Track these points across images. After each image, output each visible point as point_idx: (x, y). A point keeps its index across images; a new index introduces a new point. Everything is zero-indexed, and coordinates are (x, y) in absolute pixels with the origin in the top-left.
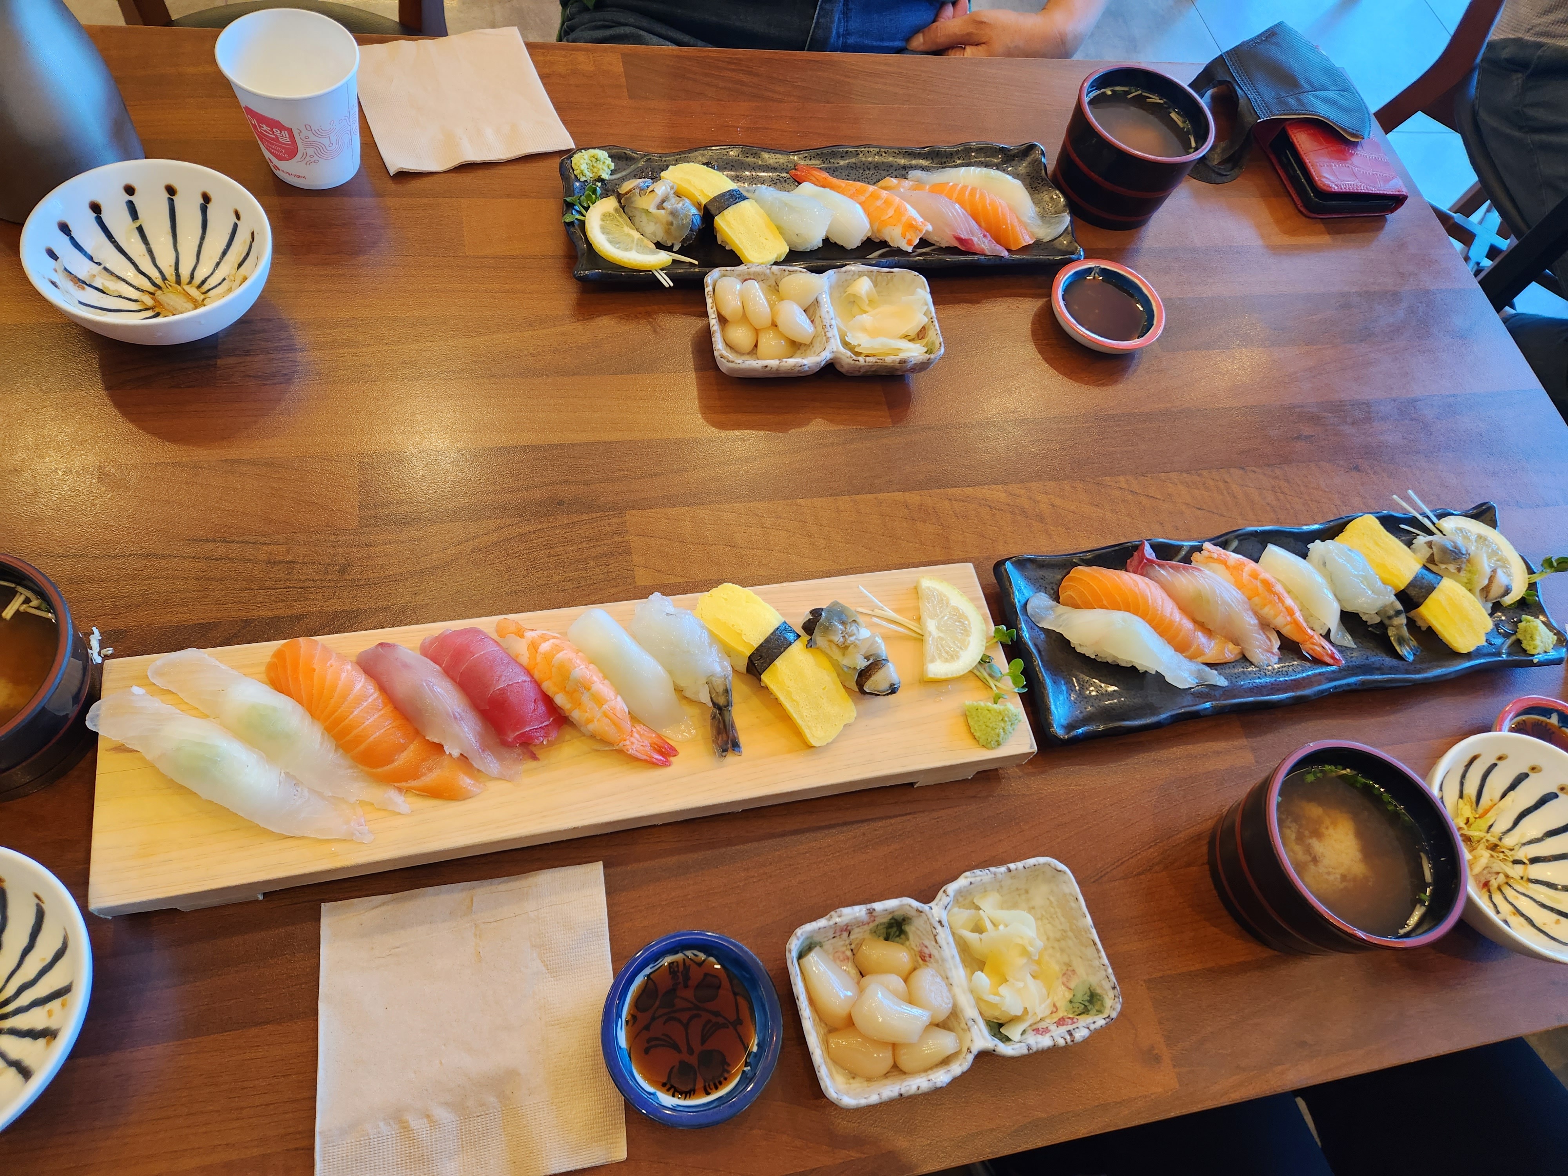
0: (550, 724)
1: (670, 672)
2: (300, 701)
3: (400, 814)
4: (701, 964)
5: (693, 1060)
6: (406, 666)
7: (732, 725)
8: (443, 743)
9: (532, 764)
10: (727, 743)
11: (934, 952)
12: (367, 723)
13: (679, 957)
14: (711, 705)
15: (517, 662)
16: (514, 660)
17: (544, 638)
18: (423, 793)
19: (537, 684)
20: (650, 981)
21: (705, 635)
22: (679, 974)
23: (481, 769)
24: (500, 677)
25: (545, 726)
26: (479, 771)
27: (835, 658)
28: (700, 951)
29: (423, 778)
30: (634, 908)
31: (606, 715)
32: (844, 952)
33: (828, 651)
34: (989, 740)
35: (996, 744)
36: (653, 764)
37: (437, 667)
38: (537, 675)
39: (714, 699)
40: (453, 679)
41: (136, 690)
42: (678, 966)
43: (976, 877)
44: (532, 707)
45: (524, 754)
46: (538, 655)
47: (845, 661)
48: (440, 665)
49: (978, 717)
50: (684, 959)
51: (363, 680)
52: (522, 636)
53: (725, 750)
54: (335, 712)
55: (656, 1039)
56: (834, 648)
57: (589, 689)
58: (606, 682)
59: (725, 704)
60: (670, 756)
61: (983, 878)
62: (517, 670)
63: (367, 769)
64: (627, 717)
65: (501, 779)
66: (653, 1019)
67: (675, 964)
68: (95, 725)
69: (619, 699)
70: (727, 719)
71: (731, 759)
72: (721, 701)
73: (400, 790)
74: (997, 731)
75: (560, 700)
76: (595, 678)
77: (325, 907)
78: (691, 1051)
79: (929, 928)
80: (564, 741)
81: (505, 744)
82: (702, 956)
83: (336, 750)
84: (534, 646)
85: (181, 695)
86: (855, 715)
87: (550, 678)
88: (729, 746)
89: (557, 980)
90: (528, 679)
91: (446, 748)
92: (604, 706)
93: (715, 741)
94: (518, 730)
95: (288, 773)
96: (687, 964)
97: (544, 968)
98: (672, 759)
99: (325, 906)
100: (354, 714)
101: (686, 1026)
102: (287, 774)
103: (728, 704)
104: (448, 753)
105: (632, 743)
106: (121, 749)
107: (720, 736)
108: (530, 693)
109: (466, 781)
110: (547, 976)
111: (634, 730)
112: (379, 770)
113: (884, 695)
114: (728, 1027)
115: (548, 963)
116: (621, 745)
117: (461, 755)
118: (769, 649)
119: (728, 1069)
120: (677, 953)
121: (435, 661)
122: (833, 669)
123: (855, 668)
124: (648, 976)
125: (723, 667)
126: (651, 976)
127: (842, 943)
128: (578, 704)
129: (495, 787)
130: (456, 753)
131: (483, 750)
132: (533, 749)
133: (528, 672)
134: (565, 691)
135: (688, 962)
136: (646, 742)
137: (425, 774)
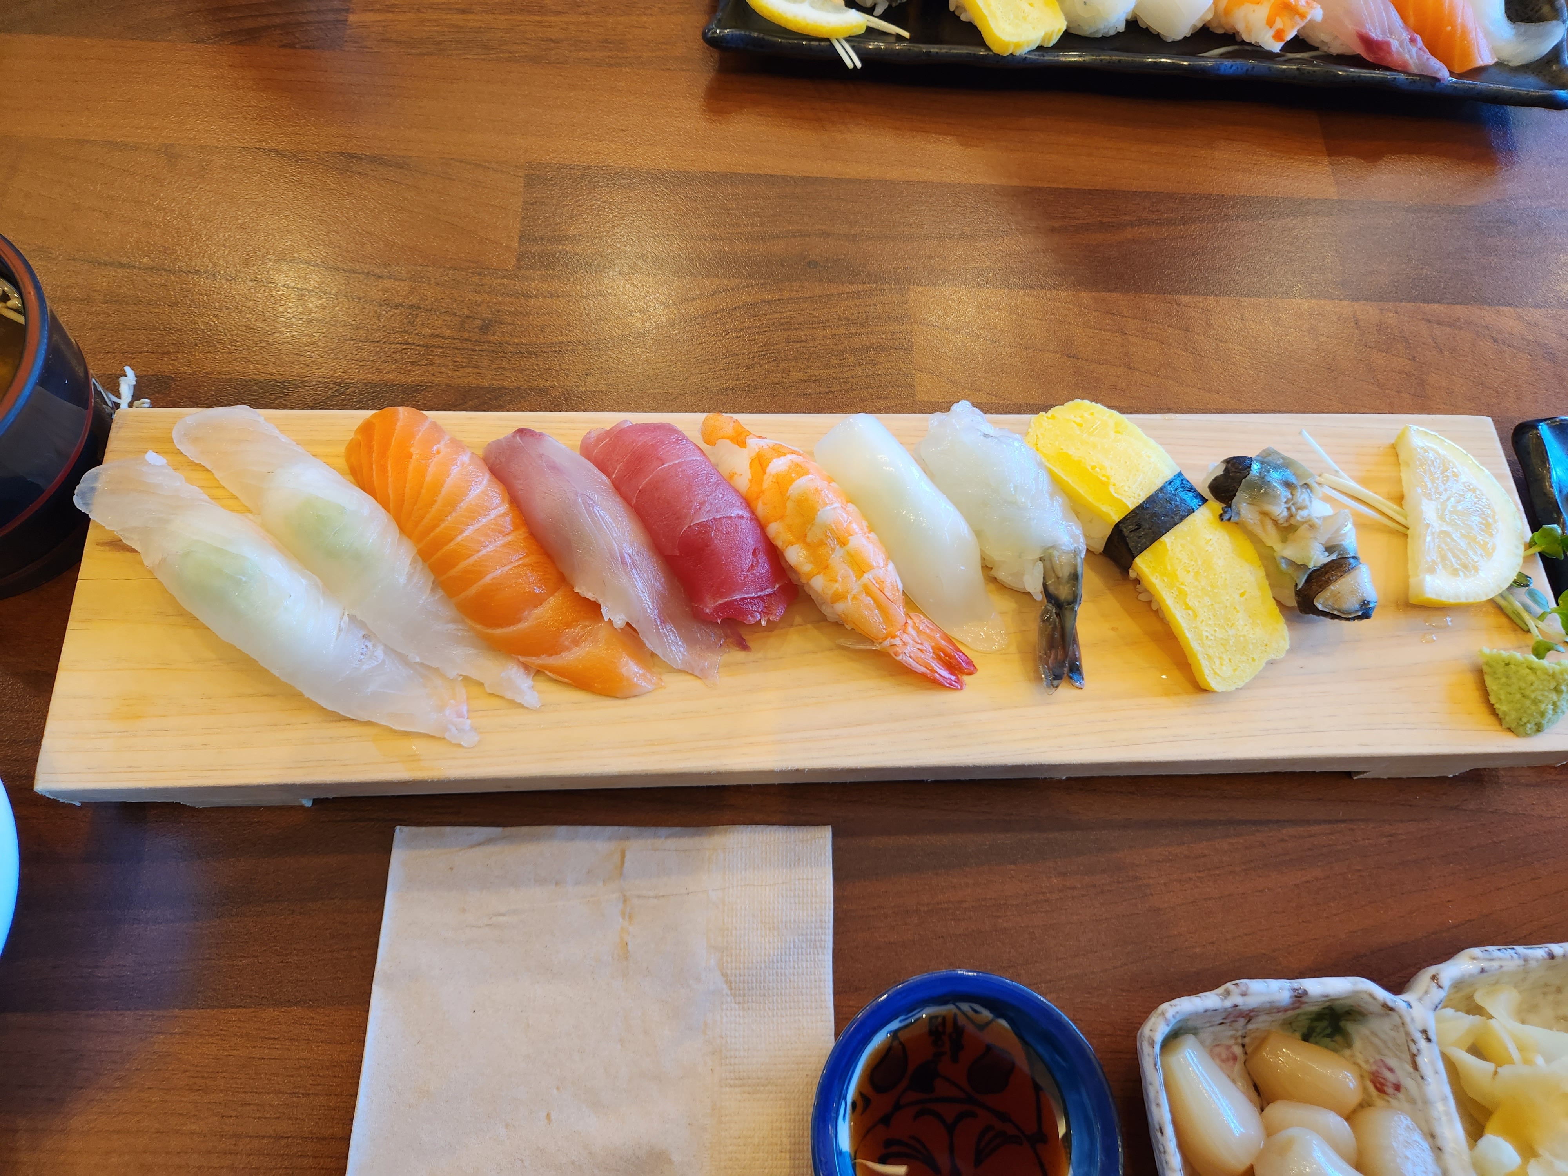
0: (774, 594)
1: (978, 534)
2: (385, 504)
3: (522, 706)
6: (554, 468)
7: (1074, 637)
8: (600, 601)
9: (739, 655)
10: (1062, 665)
11: (1408, 1083)
12: (484, 552)
14: (1039, 596)
15: (730, 485)
16: (726, 482)
17: (779, 451)
18: (559, 678)
19: (761, 526)
21: (1044, 478)
23: (658, 652)
24: (702, 504)
25: (766, 595)
26: (653, 654)
27: (1269, 544)
28: (986, 1006)
29: (563, 654)
30: (874, 908)
31: (867, 591)
32: (1228, 1047)
33: (1259, 531)
34: (1524, 720)
35: (1535, 728)
36: (931, 682)
37: (604, 477)
38: (761, 510)
39: (1052, 589)
40: (626, 498)
41: (152, 457)
43: (1491, 960)
44: (749, 562)
45: (727, 637)
46: (766, 477)
47: (1289, 551)
48: (609, 476)
49: (1508, 677)
51: (485, 482)
52: (742, 444)
53: (1058, 677)
54: (436, 526)
56: (1270, 526)
57: (843, 543)
58: (872, 535)
59: (1070, 598)
60: (963, 673)
61: (1503, 963)
62: (731, 497)
63: (478, 627)
64: (899, 596)
65: (686, 672)
68: (86, 504)
69: (891, 567)
70: (1068, 625)
71: (1065, 691)
72: (1063, 593)
73: (527, 667)
74: (1543, 707)
75: (795, 555)
76: (854, 526)
77: (401, 833)
79: (1401, 1038)
80: (791, 626)
81: (699, 617)
83: (433, 590)
84: (760, 462)
85: (218, 475)
86: (1287, 647)
87: (782, 518)
88: (1066, 670)
89: (744, 1010)
90: (747, 515)
91: (604, 610)
92: (866, 576)
93: (1044, 660)
94: (722, 596)
95: (354, 616)
97: (725, 986)
98: (966, 678)
99: (401, 831)
100: (464, 535)
102: (352, 618)
103: (1074, 600)
104: (606, 619)
105: (905, 644)
106: (116, 545)
107: (1053, 652)
108: (749, 539)
109: (630, 668)
110: (729, 999)
111: (909, 621)
112: (498, 632)
113: (1348, 619)
115: (733, 979)
116: (886, 643)
117: (628, 624)
118: (1155, 515)
120: (945, 1003)
121: (602, 467)
122: (1260, 563)
123: (1304, 567)
125: (1073, 536)
127: (1231, 1033)
128: (823, 566)
129: (676, 684)
130: (619, 621)
131: (663, 622)
132: (743, 632)
133: (748, 504)
134: (804, 542)
135: (962, 1020)
136: (927, 646)
137: (568, 649)
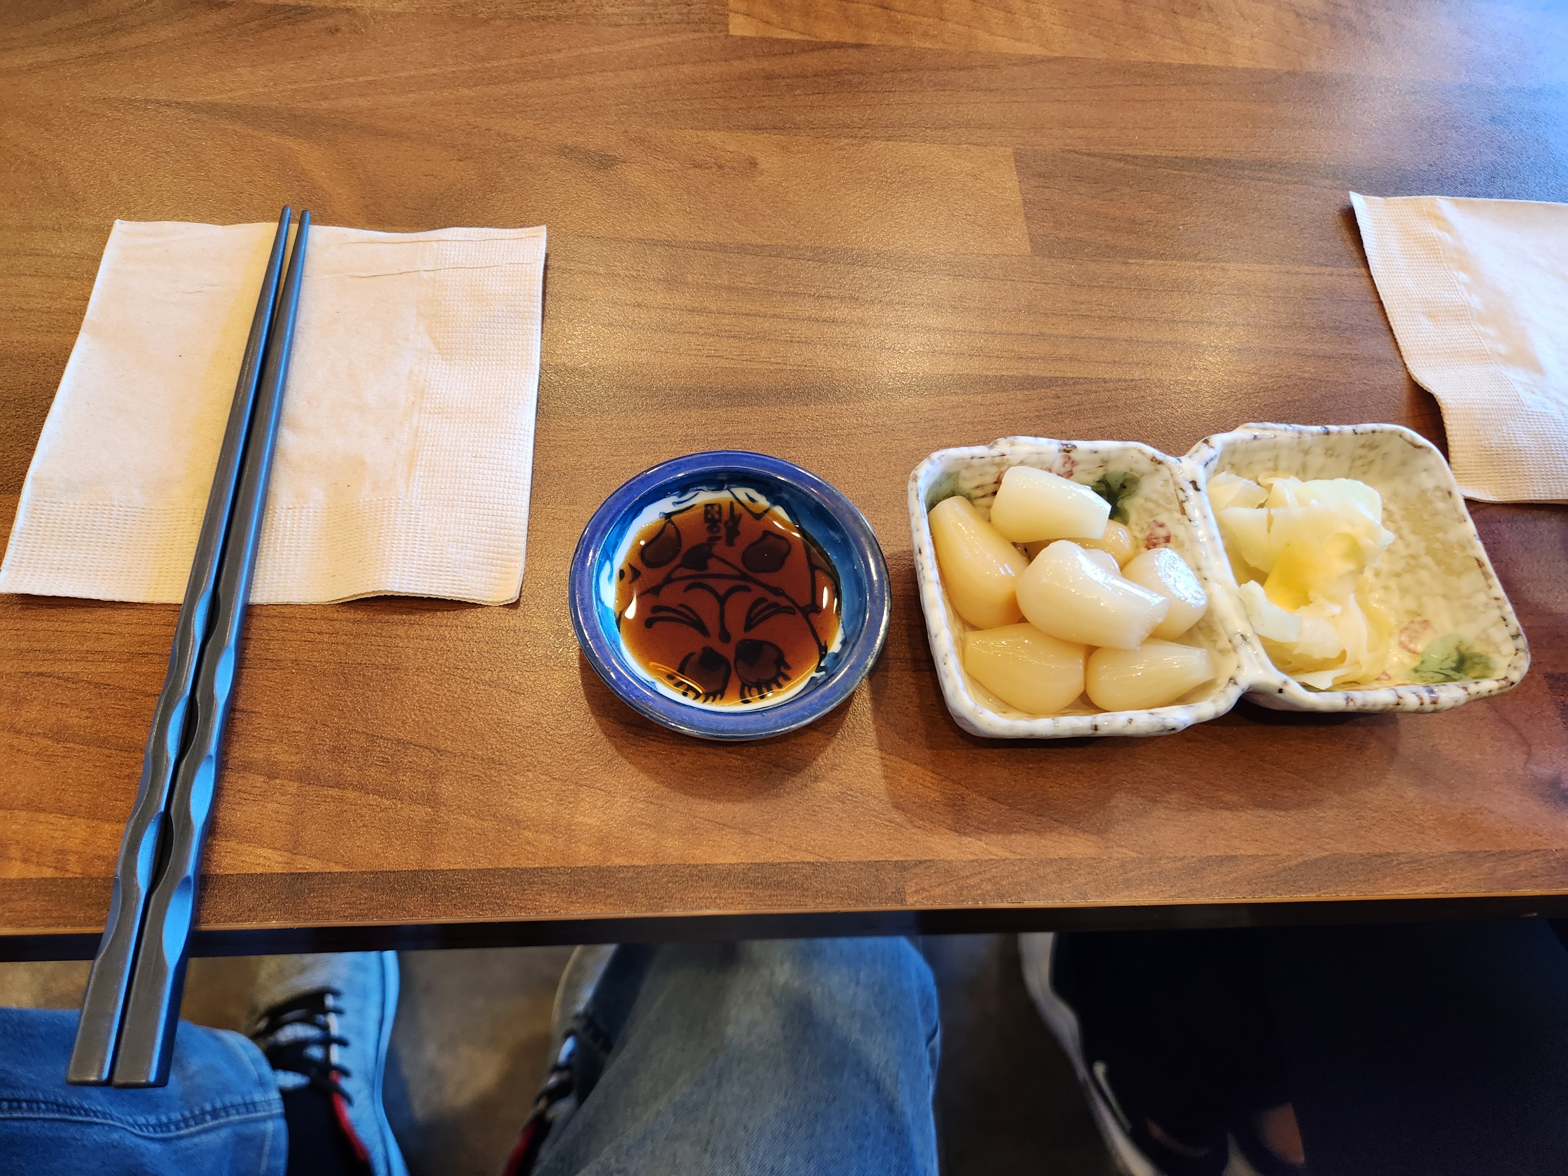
4: (758, 516)
5: (728, 651)
13: (723, 496)
20: (669, 525)
22: (722, 525)
28: (760, 491)
42: (720, 512)
50: (732, 503)
55: (668, 609)
61: (1276, 433)
66: (668, 580)
67: (716, 508)
78: (725, 637)
82: (763, 502)
96: (736, 513)
101: (722, 600)
114: (794, 614)
119: (788, 673)
120: (720, 488)
124: (668, 516)
126: (673, 518)
135: (737, 507)
